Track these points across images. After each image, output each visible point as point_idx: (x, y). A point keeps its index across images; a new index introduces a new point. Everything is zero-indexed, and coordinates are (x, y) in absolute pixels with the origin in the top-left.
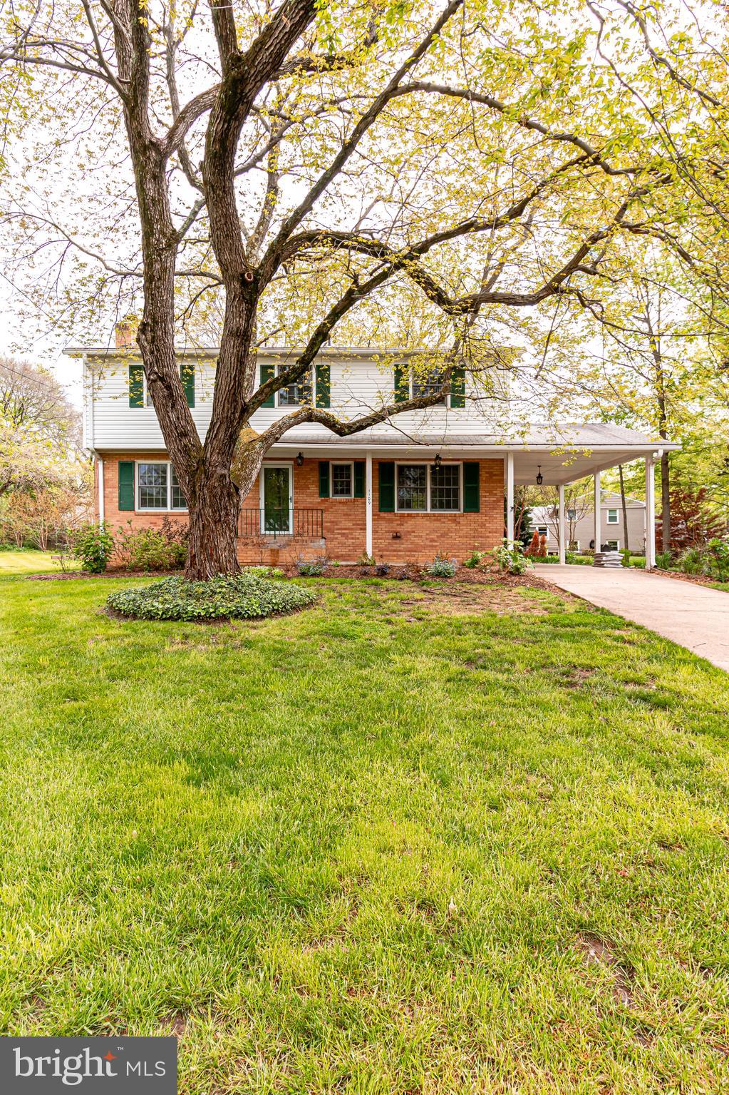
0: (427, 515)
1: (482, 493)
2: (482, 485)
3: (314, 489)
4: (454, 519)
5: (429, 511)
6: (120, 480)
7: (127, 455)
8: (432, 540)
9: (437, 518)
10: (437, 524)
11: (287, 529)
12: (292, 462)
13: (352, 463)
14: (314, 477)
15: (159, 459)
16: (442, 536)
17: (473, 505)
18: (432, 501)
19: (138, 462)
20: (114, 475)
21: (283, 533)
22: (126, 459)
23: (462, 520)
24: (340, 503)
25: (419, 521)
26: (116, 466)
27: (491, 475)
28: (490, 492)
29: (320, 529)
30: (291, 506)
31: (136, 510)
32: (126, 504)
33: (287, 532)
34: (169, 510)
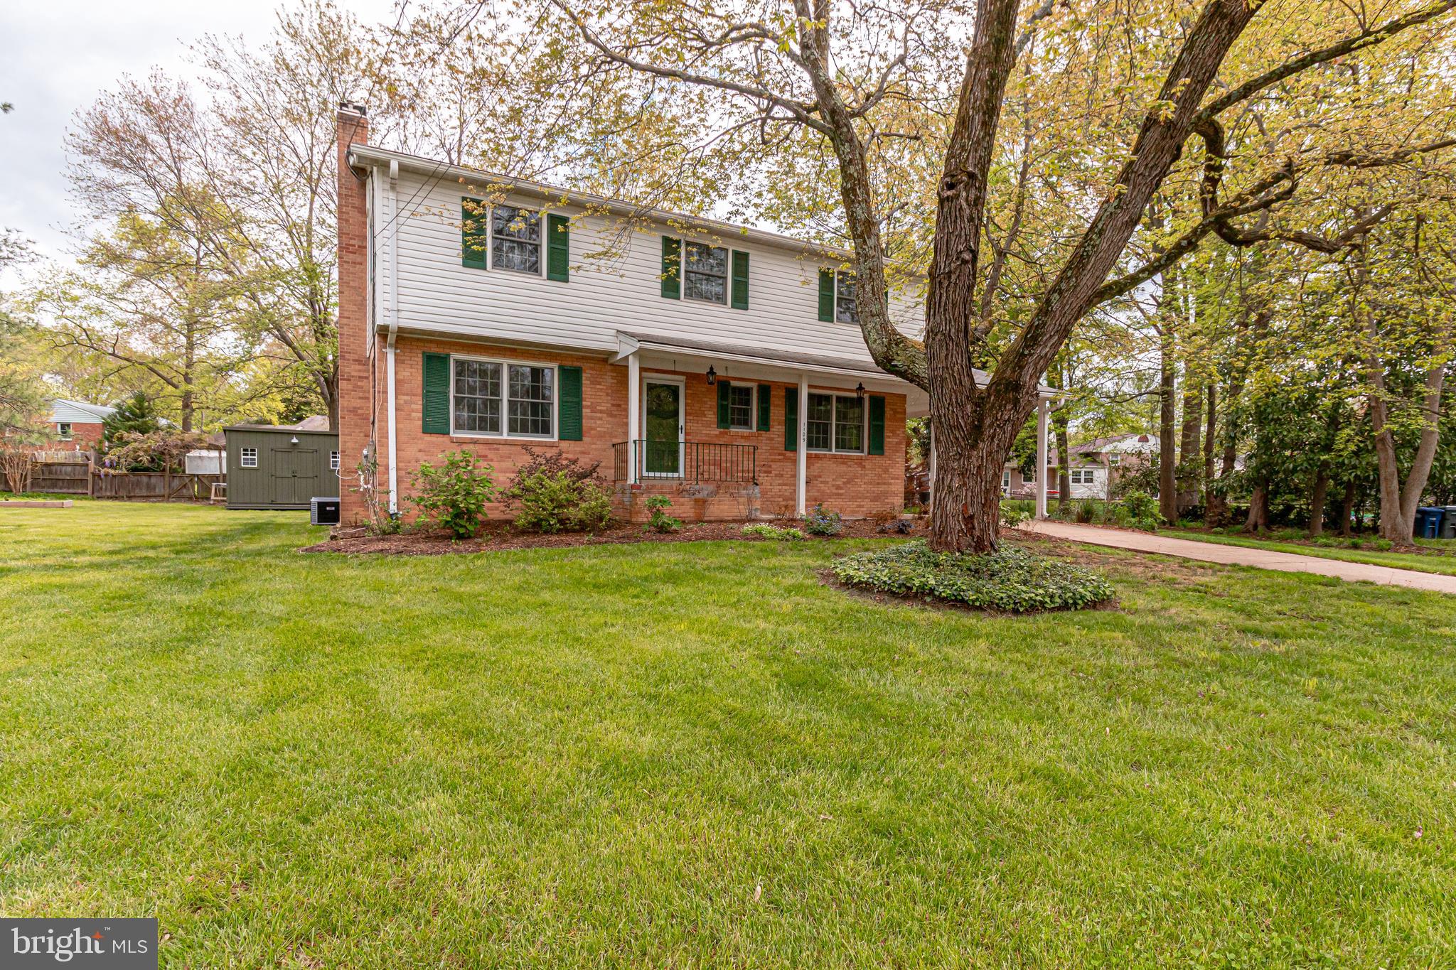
0: (834, 457)
1: (887, 433)
2: (887, 423)
3: (711, 416)
4: (860, 462)
5: (834, 452)
6: (427, 382)
7: (439, 343)
8: (838, 487)
9: (842, 460)
10: (843, 468)
11: (676, 470)
12: (683, 378)
13: (754, 386)
14: (711, 401)
15: (493, 355)
16: (848, 482)
17: (878, 446)
18: (837, 440)
19: (455, 356)
20: (415, 374)
21: (670, 475)
22: (434, 350)
24: (742, 437)
25: (827, 463)
26: (418, 360)
27: (895, 412)
28: (892, 432)
29: (718, 471)
30: (681, 438)
31: (452, 434)
32: (434, 424)
33: (676, 475)
34: (505, 435)
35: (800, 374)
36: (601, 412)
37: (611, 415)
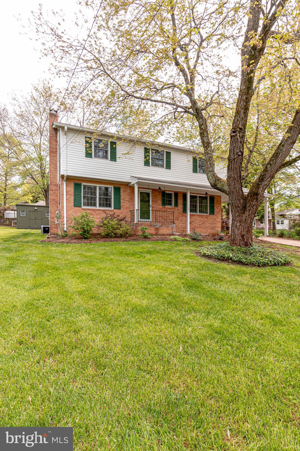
0: (198, 215)
1: (215, 208)
2: (215, 205)
3: (160, 202)
4: (207, 217)
5: (198, 214)
6: (75, 192)
7: (78, 180)
8: (200, 225)
9: (201, 216)
10: (201, 219)
11: (149, 219)
12: (151, 190)
13: (173, 193)
14: (160, 198)
15: (94, 183)
16: (203, 223)
17: (212, 212)
18: (199, 210)
19: (83, 184)
20: (72, 189)
21: (147, 220)
22: (77, 182)
23: (209, 217)
24: (169, 209)
25: (196, 217)
26: (73, 185)
27: (218, 201)
28: (217, 207)
29: (162, 219)
30: (151, 209)
31: (82, 207)
32: (77, 204)
33: (149, 220)
34: (98, 208)
35: (187, 189)
36: (126, 201)
37: (129, 202)
